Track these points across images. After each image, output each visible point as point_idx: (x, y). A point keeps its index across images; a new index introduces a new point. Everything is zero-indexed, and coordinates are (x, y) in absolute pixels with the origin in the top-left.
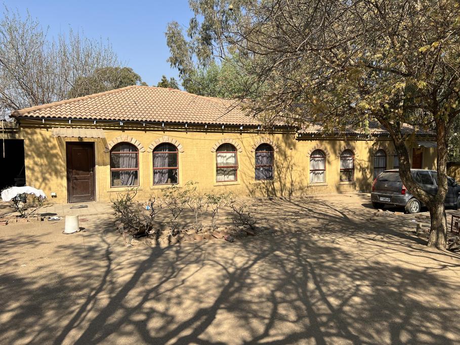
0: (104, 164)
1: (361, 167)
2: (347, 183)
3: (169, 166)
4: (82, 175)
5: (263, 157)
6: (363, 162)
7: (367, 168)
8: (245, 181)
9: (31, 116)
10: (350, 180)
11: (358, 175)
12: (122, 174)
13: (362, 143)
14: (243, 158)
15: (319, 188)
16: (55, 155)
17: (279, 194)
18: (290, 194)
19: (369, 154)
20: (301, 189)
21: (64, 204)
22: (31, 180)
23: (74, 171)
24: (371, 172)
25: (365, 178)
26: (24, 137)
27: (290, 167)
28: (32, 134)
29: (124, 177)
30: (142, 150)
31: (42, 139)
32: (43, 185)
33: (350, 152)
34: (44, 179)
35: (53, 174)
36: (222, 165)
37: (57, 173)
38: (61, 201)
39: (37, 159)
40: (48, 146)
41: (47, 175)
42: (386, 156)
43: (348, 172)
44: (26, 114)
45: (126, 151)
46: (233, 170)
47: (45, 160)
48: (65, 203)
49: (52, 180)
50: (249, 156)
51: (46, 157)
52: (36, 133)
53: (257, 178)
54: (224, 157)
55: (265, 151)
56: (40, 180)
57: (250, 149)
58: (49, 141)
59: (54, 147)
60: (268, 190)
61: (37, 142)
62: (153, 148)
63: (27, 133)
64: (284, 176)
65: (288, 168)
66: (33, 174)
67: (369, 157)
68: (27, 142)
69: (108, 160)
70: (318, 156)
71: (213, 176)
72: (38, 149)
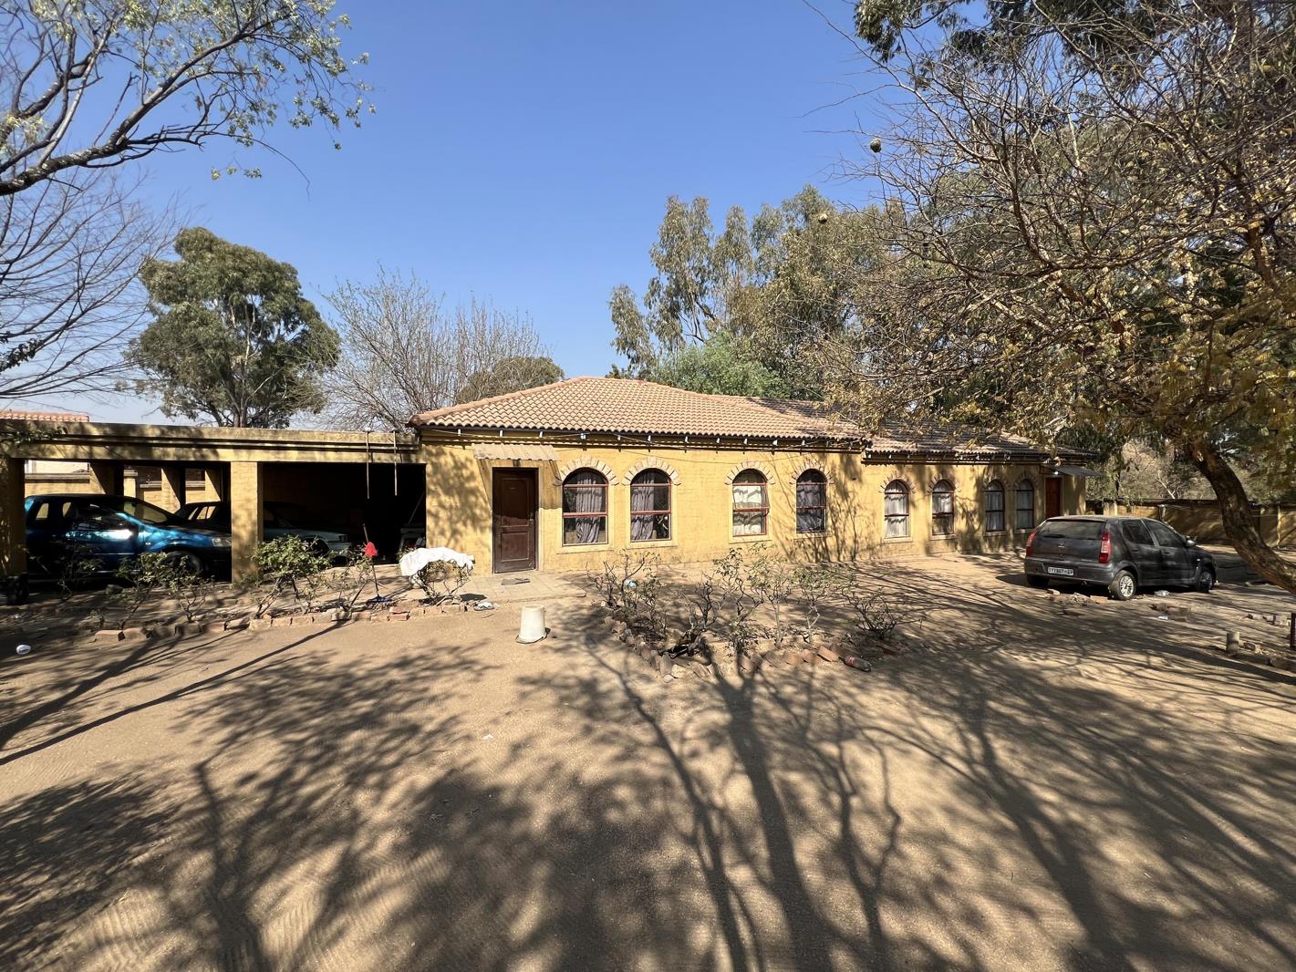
0: (553, 507)
1: (964, 510)
2: (943, 537)
3: (655, 509)
4: (515, 524)
5: (807, 493)
6: (968, 502)
7: (974, 512)
8: (779, 535)
9: (441, 425)
10: (946, 533)
11: (960, 525)
12: (580, 522)
13: (965, 470)
14: (775, 494)
15: (900, 546)
16: (473, 492)
17: (834, 559)
18: (853, 558)
19: (976, 490)
20: (870, 548)
21: (487, 575)
22: (434, 534)
23: (504, 517)
24: (980, 520)
25: (971, 531)
26: (425, 459)
27: (852, 509)
28: (438, 454)
29: (583, 528)
30: (614, 481)
31: (452, 464)
32: (453, 542)
33: (947, 485)
34: (455, 532)
35: (469, 522)
36: (741, 507)
37: (475, 520)
38: (482, 571)
39: (444, 498)
40: (462, 475)
41: (460, 526)
42: (1003, 491)
43: (943, 520)
44: (433, 421)
45: (586, 484)
46: (758, 516)
47: (457, 498)
48: (489, 574)
49: (467, 534)
50: (786, 490)
51: (459, 494)
52: (443, 453)
53: (800, 530)
54: (744, 493)
55: (809, 482)
56: (448, 534)
57: (787, 479)
58: (464, 466)
59: (472, 477)
60: (816, 550)
61: (445, 469)
62: (631, 477)
63: (430, 453)
64: (842, 526)
65: (849, 511)
66: (437, 524)
67: (977, 494)
68: (429, 469)
69: (559, 499)
70: (894, 491)
71: (727, 526)
72: (446, 480)
